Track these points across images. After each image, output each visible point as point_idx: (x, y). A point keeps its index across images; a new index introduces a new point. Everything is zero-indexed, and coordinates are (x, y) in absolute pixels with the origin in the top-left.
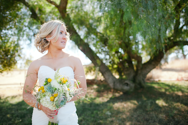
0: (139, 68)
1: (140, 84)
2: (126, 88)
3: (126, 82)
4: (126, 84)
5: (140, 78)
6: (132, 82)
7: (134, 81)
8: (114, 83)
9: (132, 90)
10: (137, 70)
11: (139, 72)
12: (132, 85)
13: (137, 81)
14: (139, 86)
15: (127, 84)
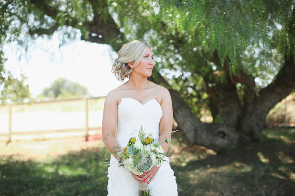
0: (250, 101)
1: (251, 133)
2: (220, 141)
3: (221, 129)
4: (221, 135)
5: (251, 121)
6: (233, 130)
7: (238, 127)
8: (196, 131)
9: (232, 147)
10: (246, 104)
11: (250, 108)
12: (234, 136)
13: (245, 128)
14: (248, 139)
15: (223, 135)
